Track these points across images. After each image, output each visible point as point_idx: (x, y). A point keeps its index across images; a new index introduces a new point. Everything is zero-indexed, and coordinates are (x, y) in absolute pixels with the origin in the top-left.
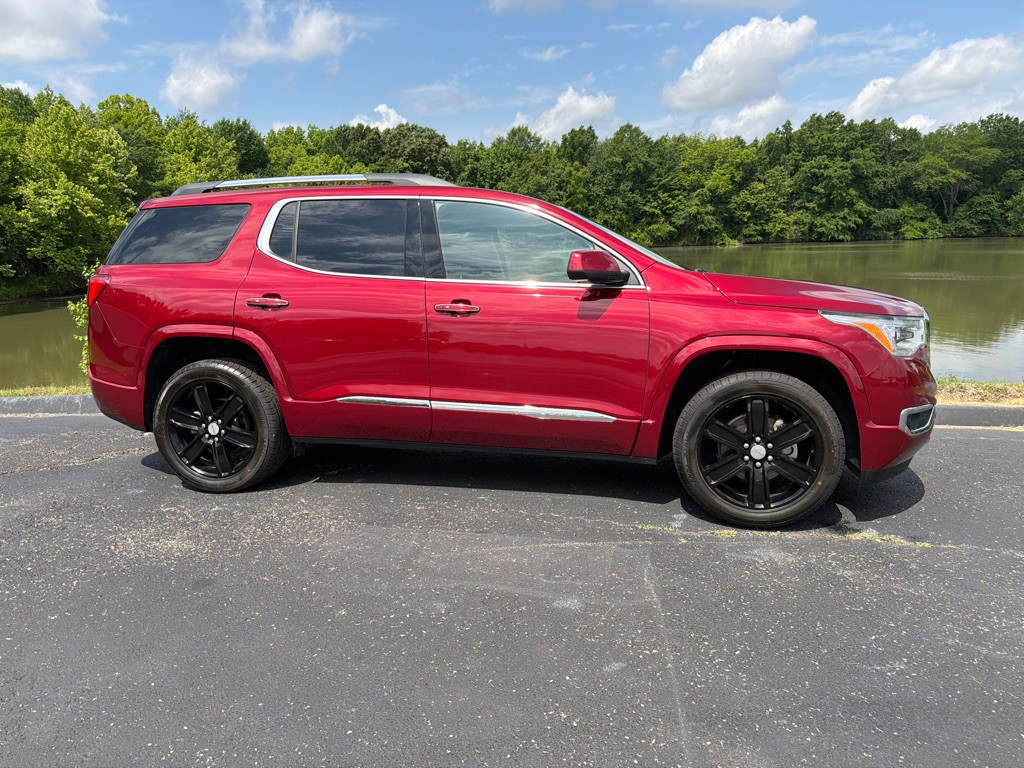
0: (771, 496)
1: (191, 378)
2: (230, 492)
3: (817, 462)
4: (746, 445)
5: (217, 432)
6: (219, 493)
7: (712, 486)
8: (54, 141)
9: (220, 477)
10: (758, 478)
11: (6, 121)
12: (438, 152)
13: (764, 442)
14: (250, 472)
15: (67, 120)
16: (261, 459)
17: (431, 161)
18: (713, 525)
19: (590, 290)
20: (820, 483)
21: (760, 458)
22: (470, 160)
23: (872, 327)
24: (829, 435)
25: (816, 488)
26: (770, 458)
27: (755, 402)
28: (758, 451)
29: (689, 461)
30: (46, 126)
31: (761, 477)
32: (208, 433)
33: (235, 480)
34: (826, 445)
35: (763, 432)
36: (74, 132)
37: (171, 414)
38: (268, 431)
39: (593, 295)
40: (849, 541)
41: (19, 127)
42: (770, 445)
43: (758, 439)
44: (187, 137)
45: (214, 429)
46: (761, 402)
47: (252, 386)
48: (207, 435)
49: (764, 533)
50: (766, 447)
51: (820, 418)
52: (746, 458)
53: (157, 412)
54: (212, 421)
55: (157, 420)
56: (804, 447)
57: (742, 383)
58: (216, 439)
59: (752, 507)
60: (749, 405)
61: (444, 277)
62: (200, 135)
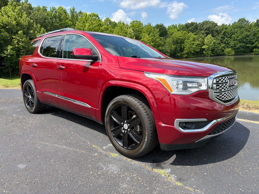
1: (27, 84)
4: (122, 123)
7: (113, 136)
8: (118, 32)
9: (31, 109)
10: (126, 136)
11: (110, 28)
12: (214, 28)
13: (127, 123)
14: (34, 109)
15: (121, 27)
16: (35, 106)
17: (212, 30)
20: (142, 144)
21: (126, 129)
22: (224, 29)
23: (163, 80)
25: (141, 146)
26: (129, 129)
28: (126, 126)
30: (117, 29)
36: (122, 30)
37: (25, 92)
38: (35, 99)
41: (112, 29)
43: (125, 122)
44: (148, 29)
45: (30, 97)
50: (128, 125)
52: (123, 128)
54: (30, 95)
59: (124, 147)
61: (62, 58)
62: (150, 28)
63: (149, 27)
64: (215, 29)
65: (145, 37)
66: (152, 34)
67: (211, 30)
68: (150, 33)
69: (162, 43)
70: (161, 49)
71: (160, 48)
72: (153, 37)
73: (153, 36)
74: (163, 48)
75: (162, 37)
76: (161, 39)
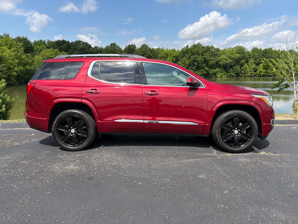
0: (240, 144)
1: (66, 115)
2: (78, 151)
3: (251, 134)
4: (233, 130)
5: (74, 132)
6: (74, 151)
7: (224, 142)
9: (75, 146)
10: (236, 139)
13: (238, 129)
14: (85, 144)
16: (89, 140)
18: (224, 153)
19: (190, 88)
20: (252, 140)
21: (237, 134)
23: (264, 98)
24: (254, 127)
25: (251, 141)
26: (239, 133)
27: (236, 118)
28: (236, 132)
29: (218, 135)
31: (237, 139)
32: (71, 132)
33: (80, 147)
34: (254, 129)
35: (238, 127)
37: (58, 127)
38: (91, 131)
39: (190, 89)
40: (260, 155)
42: (239, 130)
43: (236, 128)
44: (6, 41)
45: (73, 131)
46: (237, 118)
47: (87, 117)
48: (70, 133)
49: (238, 154)
50: (238, 131)
51: (252, 122)
52: (233, 134)
53: (54, 126)
54: (72, 129)
55: (53, 129)
56: (247, 130)
57: (232, 113)
58: (74, 134)
59: (235, 147)
60: (234, 119)
61: (147, 84)
62: (11, 41)
63: (8, 38)
64: (90, 50)
65: (4, 52)
66: (14, 49)
67: (85, 51)
68: (11, 46)
69: (30, 61)
70: (30, 69)
71: (27, 68)
72: (16, 53)
73: (16, 51)
74: (32, 68)
75: (29, 54)
76: (27, 56)
